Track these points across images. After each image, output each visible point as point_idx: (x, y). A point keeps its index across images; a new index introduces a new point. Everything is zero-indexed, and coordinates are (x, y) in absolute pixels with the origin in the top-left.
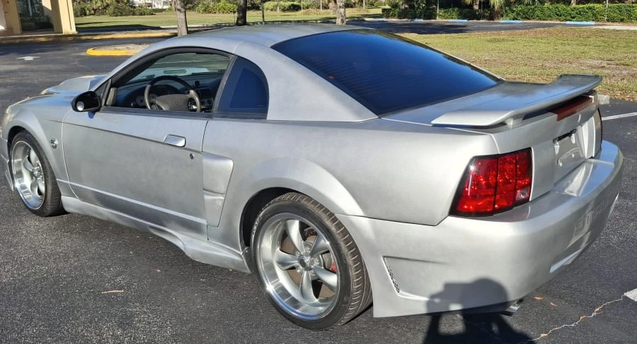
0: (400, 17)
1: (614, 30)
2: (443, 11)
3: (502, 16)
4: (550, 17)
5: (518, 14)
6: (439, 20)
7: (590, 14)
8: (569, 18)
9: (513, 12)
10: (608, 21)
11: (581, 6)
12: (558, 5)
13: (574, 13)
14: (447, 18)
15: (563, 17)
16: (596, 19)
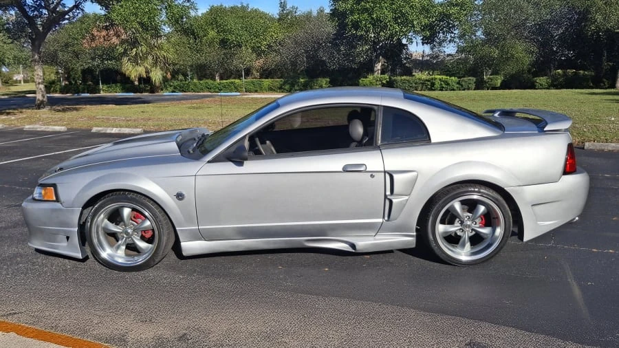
0: (61, 92)
1: (252, 98)
2: (105, 86)
3: (162, 90)
4: (202, 90)
5: (175, 88)
6: (102, 94)
7: (233, 87)
8: (217, 90)
9: (171, 86)
10: (246, 91)
11: (225, 81)
12: (207, 81)
13: (220, 87)
14: (111, 92)
15: (212, 90)
16: (238, 91)
